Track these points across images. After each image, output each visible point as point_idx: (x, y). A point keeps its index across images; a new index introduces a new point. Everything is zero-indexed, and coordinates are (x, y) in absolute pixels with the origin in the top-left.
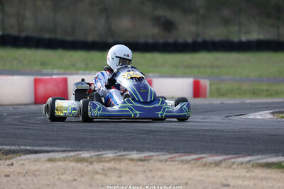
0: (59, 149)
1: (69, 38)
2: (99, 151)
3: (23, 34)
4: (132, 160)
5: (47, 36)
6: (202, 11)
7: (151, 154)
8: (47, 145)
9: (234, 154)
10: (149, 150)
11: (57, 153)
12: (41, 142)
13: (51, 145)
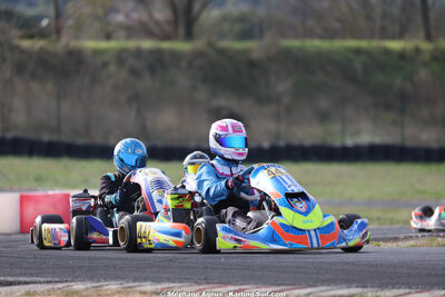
0: (41, 279)
1: (81, 141)
2: (99, 281)
3: (10, 135)
4: (144, 293)
5: (46, 137)
6: (286, 100)
7: (172, 285)
8: (25, 275)
9: (290, 284)
10: (169, 280)
11: (39, 285)
12: (18, 271)
13: (31, 275)
